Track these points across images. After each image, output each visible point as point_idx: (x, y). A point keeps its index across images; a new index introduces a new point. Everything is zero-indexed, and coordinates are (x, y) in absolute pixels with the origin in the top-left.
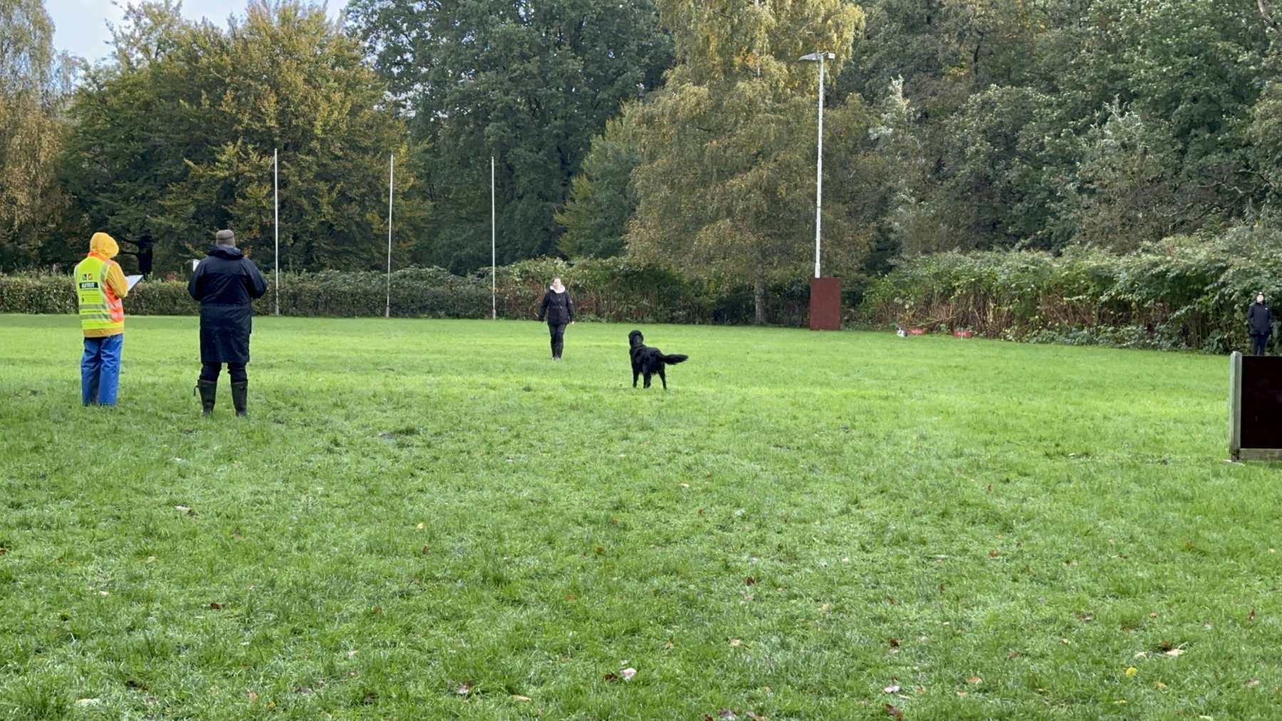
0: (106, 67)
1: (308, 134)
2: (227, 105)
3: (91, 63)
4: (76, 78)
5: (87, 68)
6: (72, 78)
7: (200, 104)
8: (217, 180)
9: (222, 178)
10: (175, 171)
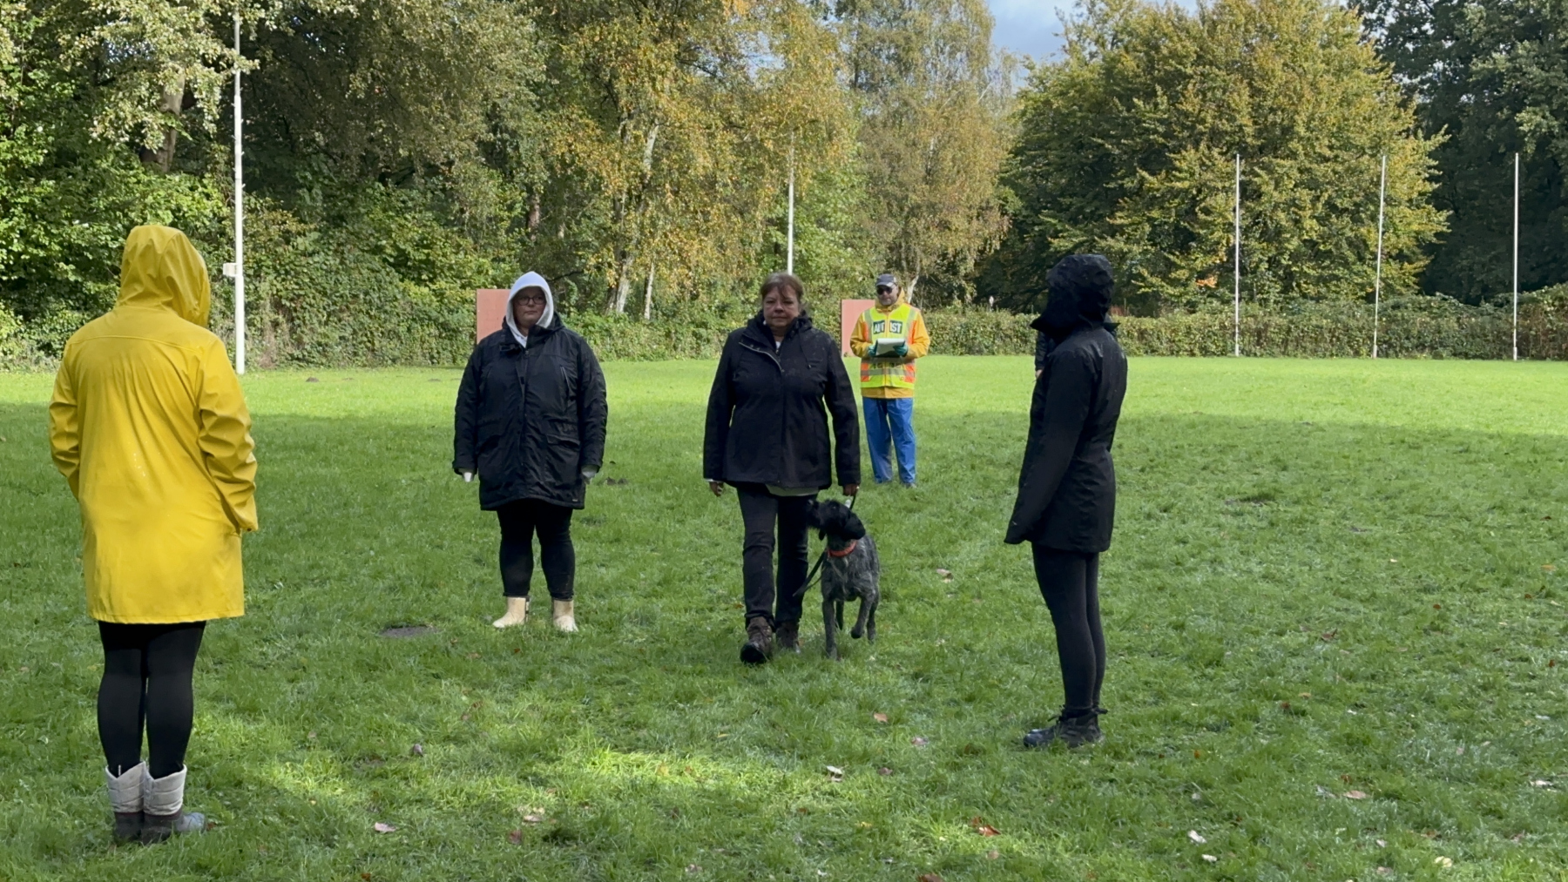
0: (1054, 64)
1: (1288, 133)
2: (1191, 103)
3: (1037, 61)
4: (1018, 79)
5: (1031, 67)
6: (1013, 79)
7: (1155, 104)
8: (1175, 193)
9: (1181, 190)
10: (1129, 184)
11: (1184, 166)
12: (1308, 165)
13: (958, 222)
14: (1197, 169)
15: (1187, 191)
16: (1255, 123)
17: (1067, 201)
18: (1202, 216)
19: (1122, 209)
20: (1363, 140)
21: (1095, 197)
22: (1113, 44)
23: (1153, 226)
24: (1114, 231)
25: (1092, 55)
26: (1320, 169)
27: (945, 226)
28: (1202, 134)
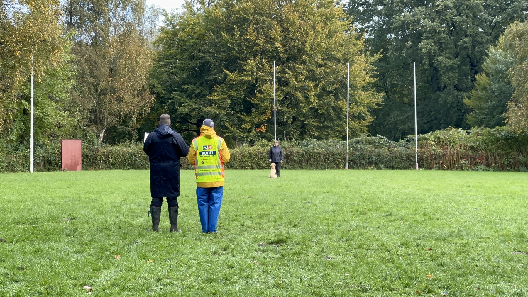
0: (178, 14)
1: (301, 51)
2: (251, 35)
3: (169, 12)
4: (159, 22)
5: (166, 15)
6: (157, 22)
7: (233, 35)
8: (243, 83)
9: (246, 81)
10: (219, 78)
11: (248, 68)
12: (312, 68)
13: (127, 97)
14: (255, 69)
15: (249, 81)
16: (284, 46)
17: (186, 87)
18: (258, 95)
19: (216, 91)
20: (339, 55)
21: (201, 85)
22: (209, 4)
23: (232, 100)
24: (211, 103)
25: (198, 10)
26: (318, 71)
27: (119, 100)
28: (257, 51)
